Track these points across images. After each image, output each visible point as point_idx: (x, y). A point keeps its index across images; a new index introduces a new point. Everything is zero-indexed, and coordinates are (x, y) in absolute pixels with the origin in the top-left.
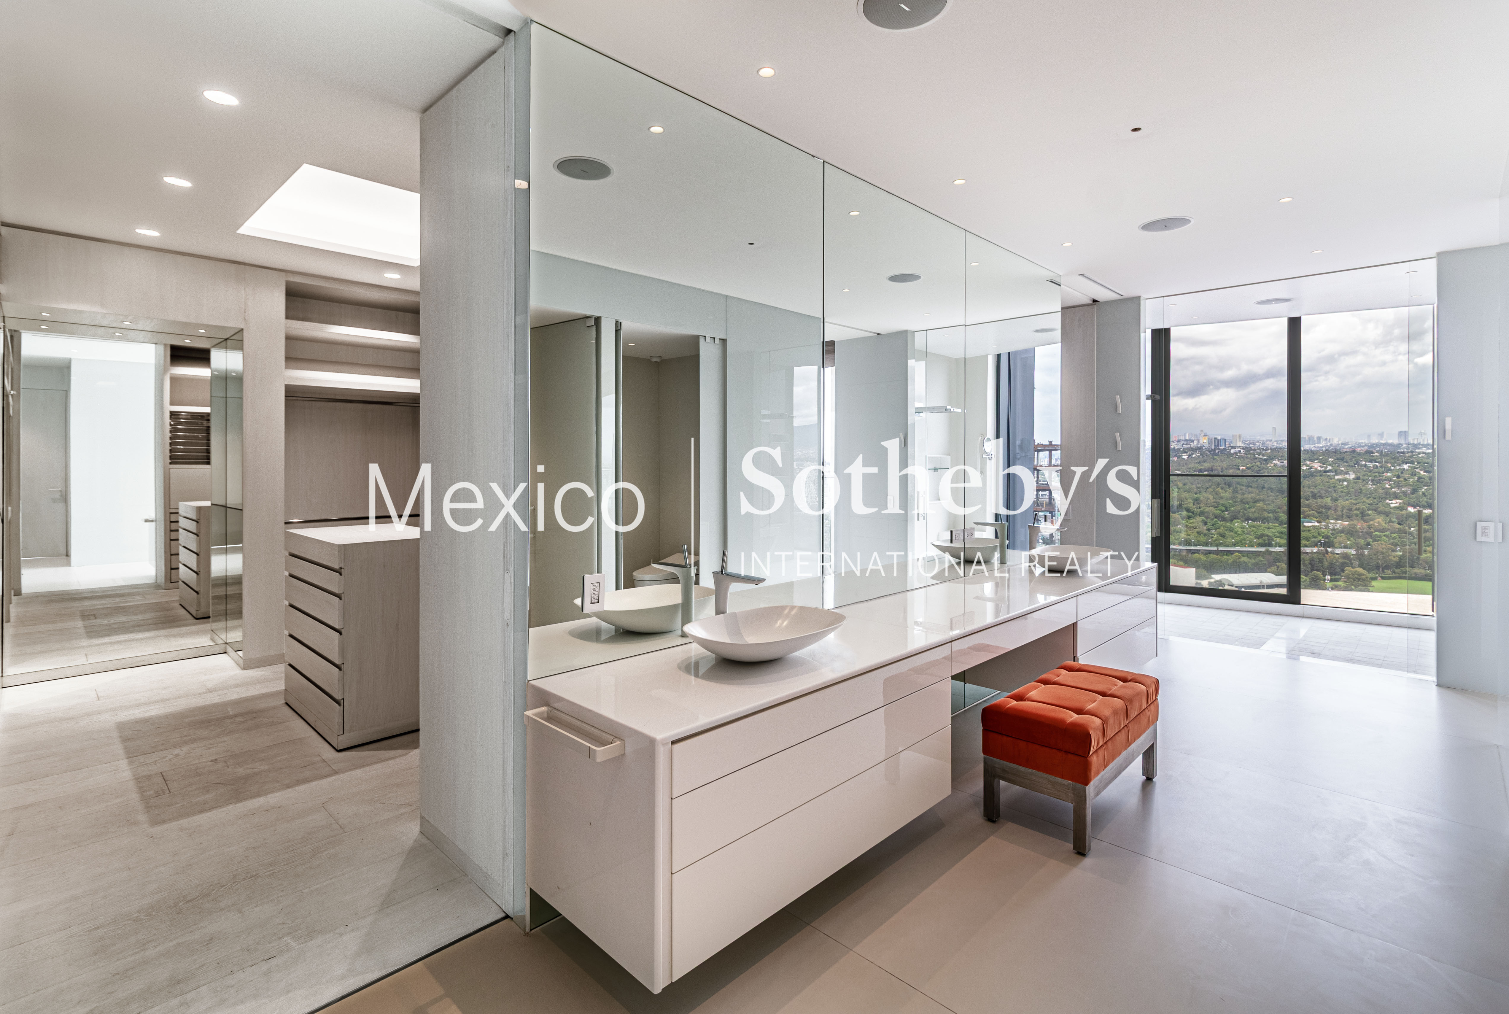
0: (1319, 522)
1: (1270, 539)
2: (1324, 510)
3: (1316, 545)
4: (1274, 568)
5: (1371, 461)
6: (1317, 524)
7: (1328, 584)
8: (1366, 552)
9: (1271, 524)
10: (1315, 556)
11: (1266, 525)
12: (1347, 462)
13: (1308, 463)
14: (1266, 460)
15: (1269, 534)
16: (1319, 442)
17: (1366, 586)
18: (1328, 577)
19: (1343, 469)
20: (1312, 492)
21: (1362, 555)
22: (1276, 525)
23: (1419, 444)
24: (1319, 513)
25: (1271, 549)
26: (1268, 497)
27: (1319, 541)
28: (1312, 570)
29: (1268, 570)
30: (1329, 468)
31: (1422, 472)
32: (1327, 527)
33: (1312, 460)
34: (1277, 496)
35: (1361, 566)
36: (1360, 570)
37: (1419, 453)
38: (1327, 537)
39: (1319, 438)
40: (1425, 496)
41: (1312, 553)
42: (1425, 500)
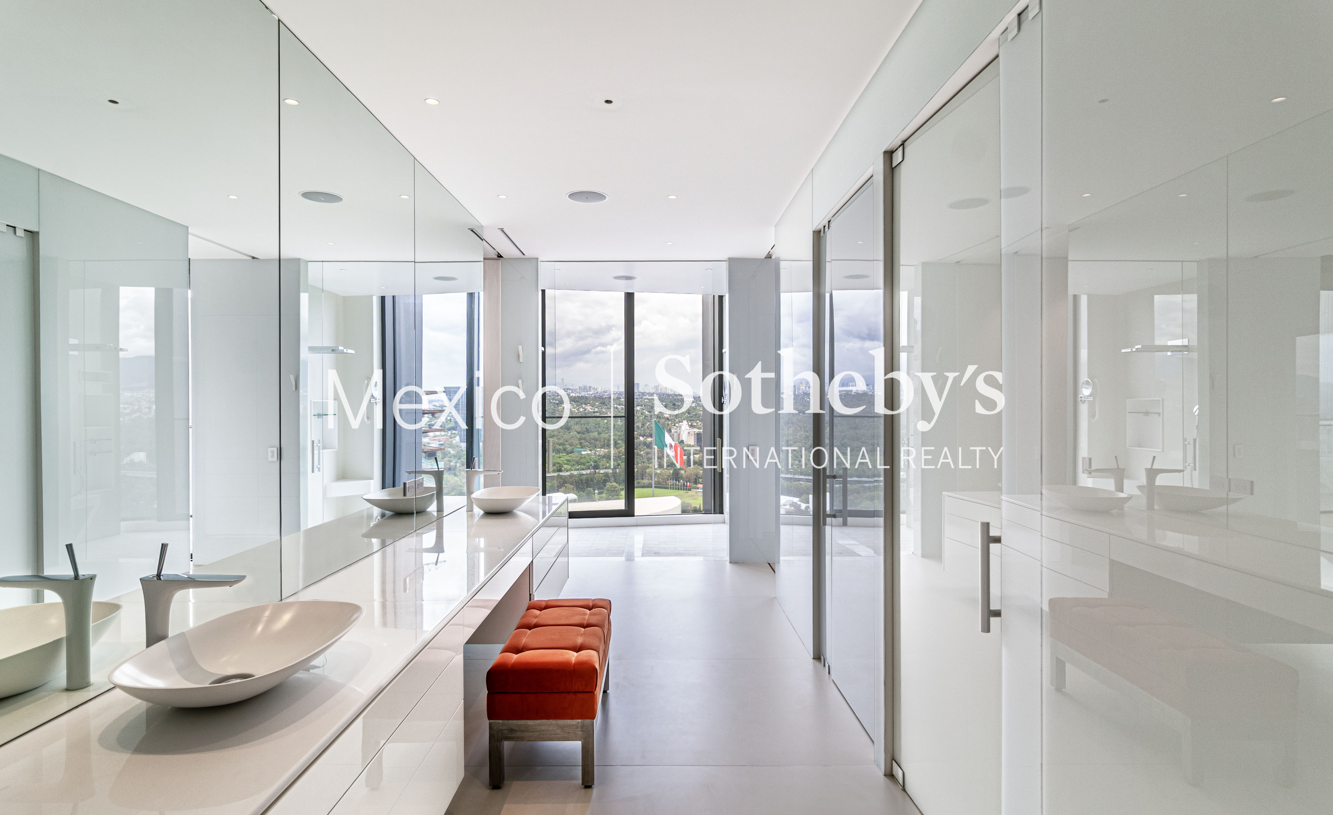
0: (590, 450)
1: (561, 466)
2: (593, 441)
3: (589, 468)
4: (563, 488)
5: (619, 405)
6: (589, 452)
7: (597, 496)
8: (618, 471)
9: (561, 454)
10: (588, 476)
11: (558, 455)
12: (606, 405)
13: (584, 406)
14: (557, 404)
15: (560, 462)
16: (590, 391)
17: (618, 495)
18: (596, 491)
19: (604, 410)
20: (586, 428)
21: (616, 473)
22: (565, 454)
23: (645, 393)
24: (590, 443)
25: (561, 474)
26: (559, 433)
27: (591, 465)
28: (587, 487)
29: (560, 490)
30: (596, 410)
31: (647, 412)
32: (595, 454)
33: (586, 404)
34: (565, 432)
35: (615, 481)
36: (614, 484)
37: (645, 399)
38: (595, 462)
39: (590, 387)
40: (648, 429)
41: (587, 474)
42: (648, 431)
